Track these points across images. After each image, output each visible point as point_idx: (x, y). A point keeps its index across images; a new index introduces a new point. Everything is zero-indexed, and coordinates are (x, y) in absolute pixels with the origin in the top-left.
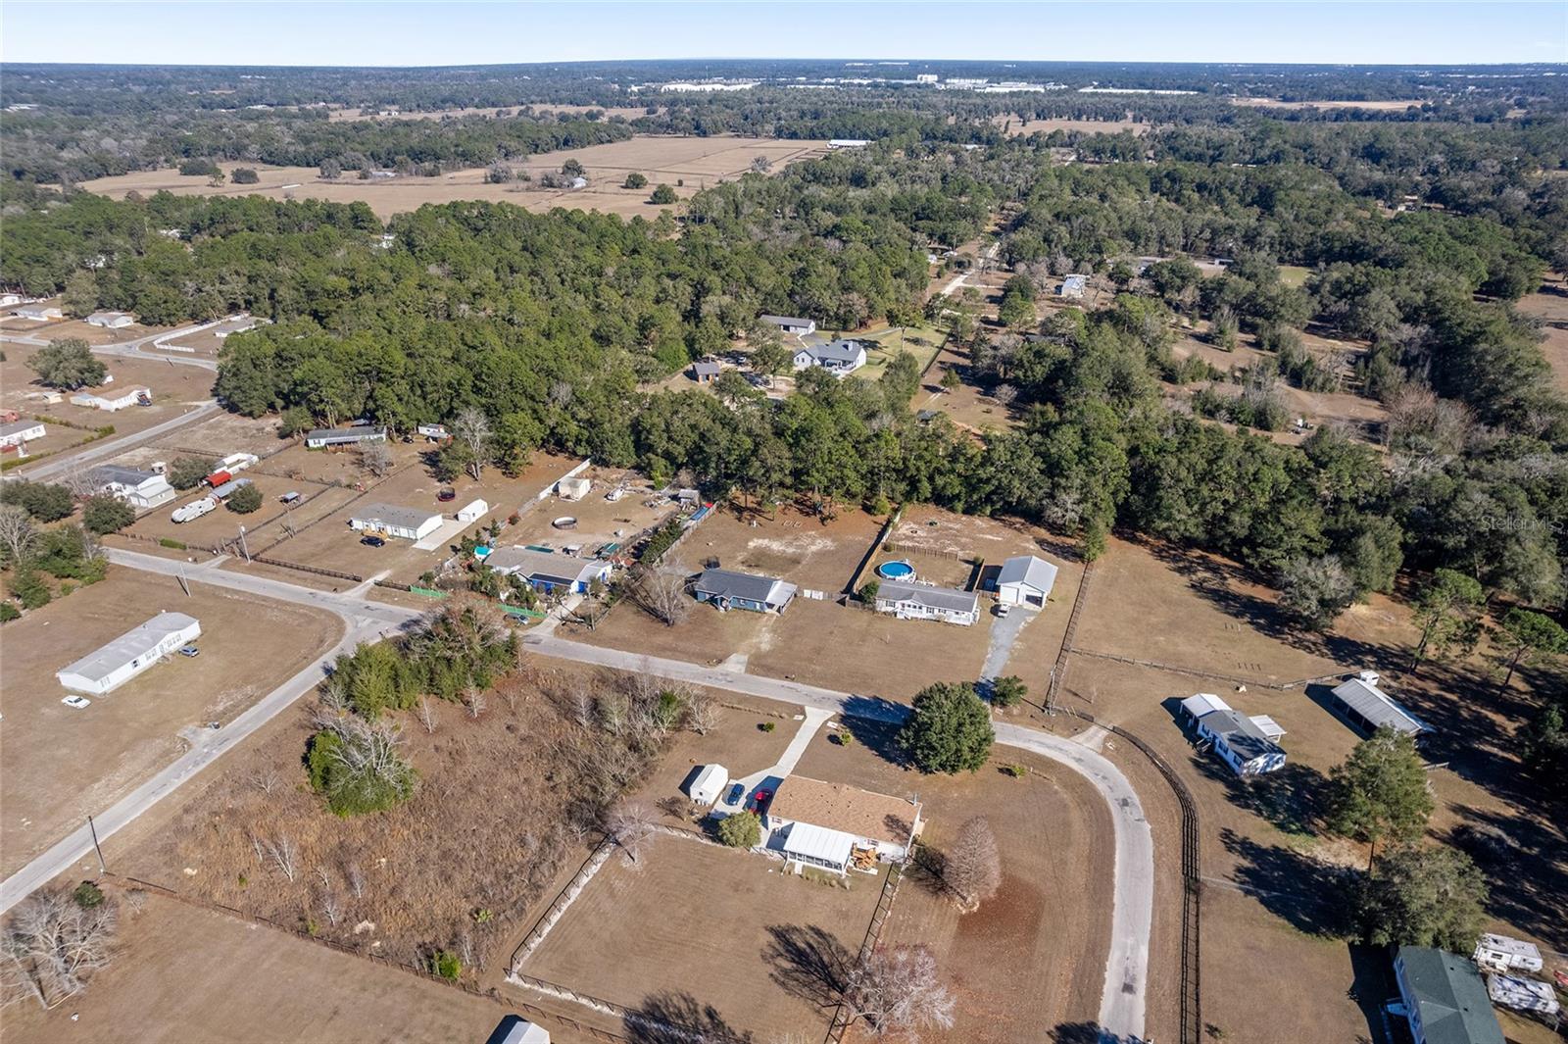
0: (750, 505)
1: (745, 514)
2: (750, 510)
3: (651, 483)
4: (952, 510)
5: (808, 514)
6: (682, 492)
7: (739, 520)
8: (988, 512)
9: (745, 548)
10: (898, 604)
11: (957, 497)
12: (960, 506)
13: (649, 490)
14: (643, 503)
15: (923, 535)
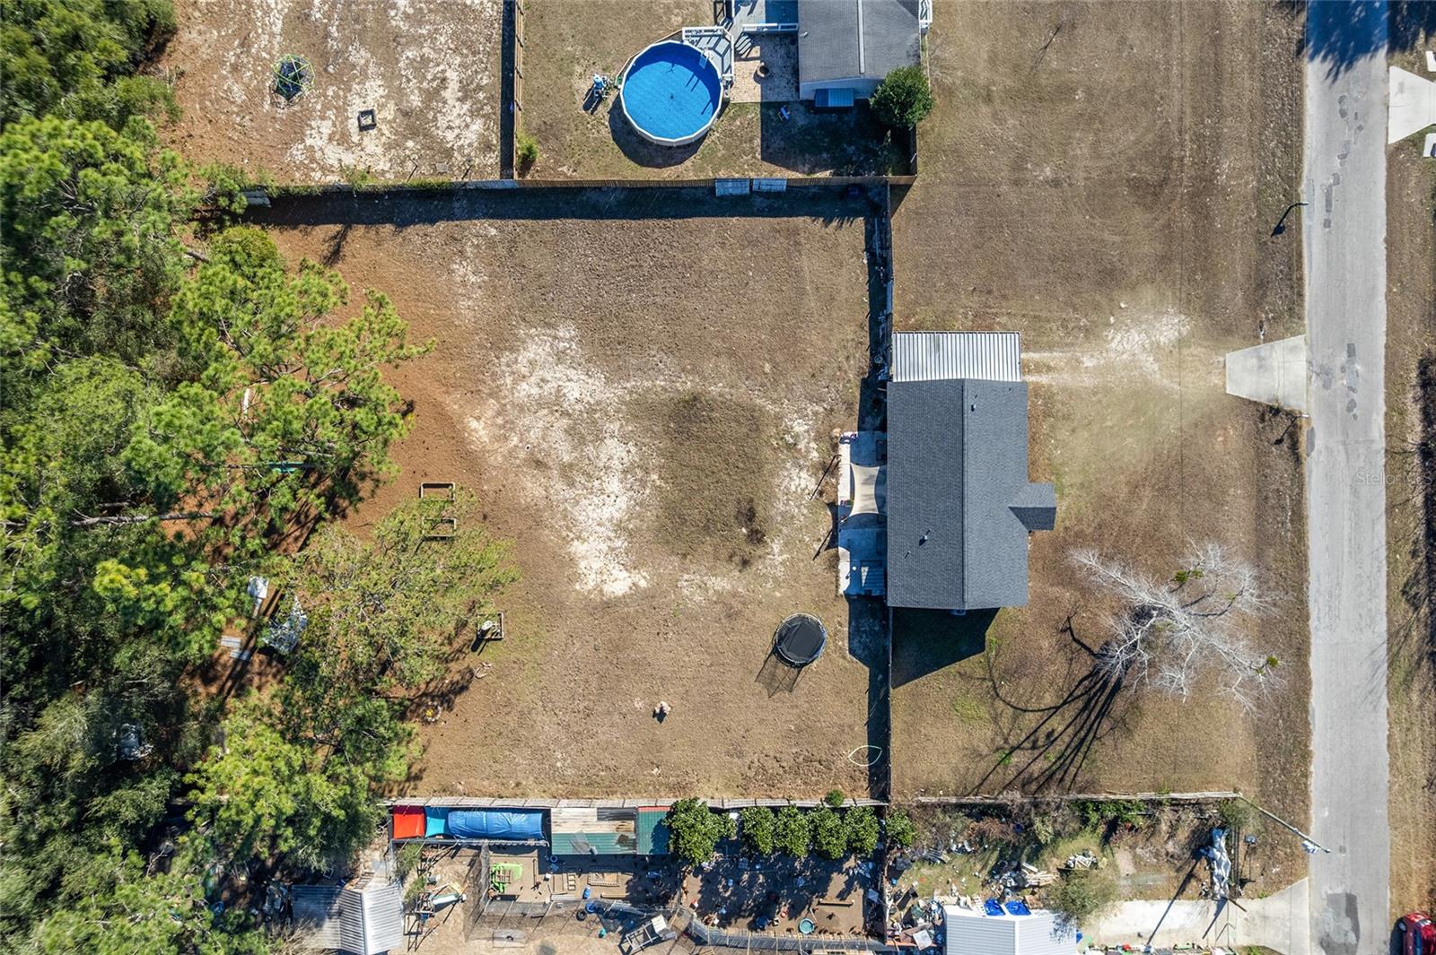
7: (450, 694)
15: (376, 88)
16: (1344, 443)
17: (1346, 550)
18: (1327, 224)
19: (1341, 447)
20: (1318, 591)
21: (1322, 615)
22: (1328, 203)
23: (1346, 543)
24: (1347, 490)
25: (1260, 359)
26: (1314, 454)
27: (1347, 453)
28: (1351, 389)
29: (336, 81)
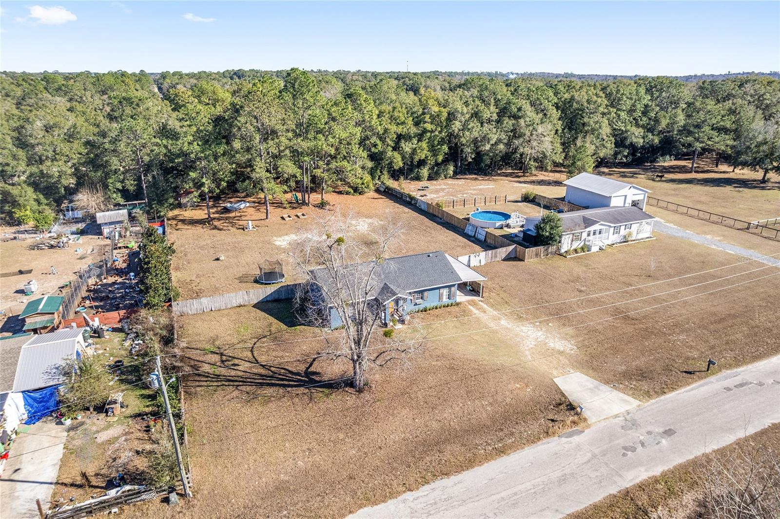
1: (217, 224)
2: (216, 219)
3: (22, 226)
4: (418, 178)
6: (102, 217)
8: (451, 173)
10: (584, 235)
11: (422, 163)
12: (425, 172)
15: (435, 196)
16: (595, 456)
17: (503, 494)
18: (729, 389)
19: (589, 455)
20: (445, 488)
21: (421, 500)
22: (741, 385)
23: (510, 492)
24: (558, 474)
25: (596, 387)
26: (564, 440)
27: (589, 461)
28: (643, 445)
29: (431, 193)
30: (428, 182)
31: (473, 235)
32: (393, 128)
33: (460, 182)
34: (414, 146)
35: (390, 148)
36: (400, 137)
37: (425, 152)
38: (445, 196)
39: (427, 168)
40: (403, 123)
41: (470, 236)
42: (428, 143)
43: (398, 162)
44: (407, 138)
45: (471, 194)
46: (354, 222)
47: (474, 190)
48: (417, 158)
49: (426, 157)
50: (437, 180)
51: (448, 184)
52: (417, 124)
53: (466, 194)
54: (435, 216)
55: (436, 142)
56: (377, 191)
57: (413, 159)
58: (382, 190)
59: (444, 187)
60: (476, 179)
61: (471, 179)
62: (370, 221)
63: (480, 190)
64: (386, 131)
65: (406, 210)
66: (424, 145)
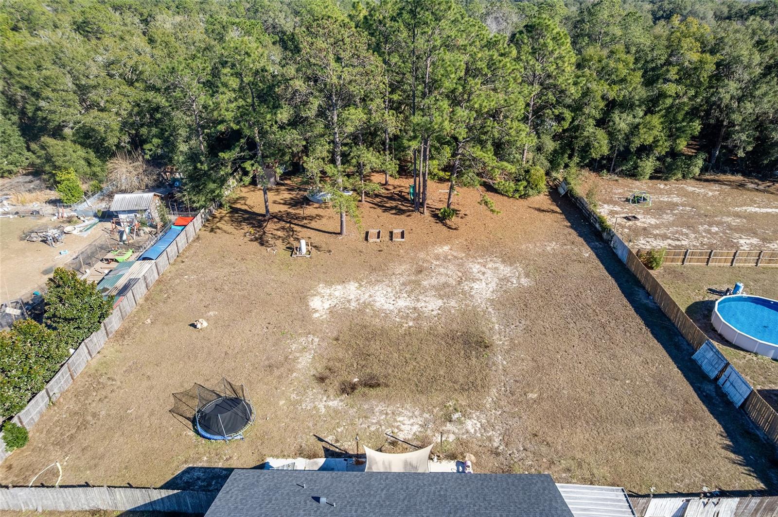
0: (274, 209)
1: (271, 227)
2: (277, 217)
3: (54, 195)
4: (633, 174)
5: (400, 212)
6: (119, 201)
7: (261, 241)
8: (697, 171)
9: (305, 317)
11: (645, 150)
12: (649, 165)
13: (50, 209)
14: (26, 237)
15: (653, 221)
29: (647, 212)
30: (651, 183)
31: (713, 375)
32: (600, 88)
33: (711, 191)
34: (637, 120)
35: (592, 122)
36: (611, 105)
37: (655, 132)
38: (672, 224)
39: (652, 159)
40: (623, 81)
41: (704, 377)
42: (665, 116)
43: (602, 146)
44: (626, 105)
45: (729, 227)
46: (476, 268)
47: (737, 215)
48: (637, 142)
49: (656, 141)
50: (666, 179)
51: (686, 194)
52: (649, 82)
53: (718, 224)
54: (638, 283)
55: (680, 117)
56: (554, 193)
57: (630, 143)
58: (562, 192)
59: (676, 199)
60: (742, 185)
61: (730, 183)
62: (505, 270)
63: (750, 217)
64: (586, 93)
65: (587, 252)
66: (656, 120)
